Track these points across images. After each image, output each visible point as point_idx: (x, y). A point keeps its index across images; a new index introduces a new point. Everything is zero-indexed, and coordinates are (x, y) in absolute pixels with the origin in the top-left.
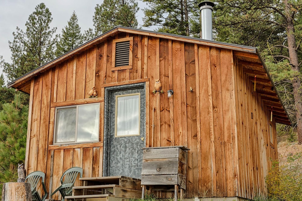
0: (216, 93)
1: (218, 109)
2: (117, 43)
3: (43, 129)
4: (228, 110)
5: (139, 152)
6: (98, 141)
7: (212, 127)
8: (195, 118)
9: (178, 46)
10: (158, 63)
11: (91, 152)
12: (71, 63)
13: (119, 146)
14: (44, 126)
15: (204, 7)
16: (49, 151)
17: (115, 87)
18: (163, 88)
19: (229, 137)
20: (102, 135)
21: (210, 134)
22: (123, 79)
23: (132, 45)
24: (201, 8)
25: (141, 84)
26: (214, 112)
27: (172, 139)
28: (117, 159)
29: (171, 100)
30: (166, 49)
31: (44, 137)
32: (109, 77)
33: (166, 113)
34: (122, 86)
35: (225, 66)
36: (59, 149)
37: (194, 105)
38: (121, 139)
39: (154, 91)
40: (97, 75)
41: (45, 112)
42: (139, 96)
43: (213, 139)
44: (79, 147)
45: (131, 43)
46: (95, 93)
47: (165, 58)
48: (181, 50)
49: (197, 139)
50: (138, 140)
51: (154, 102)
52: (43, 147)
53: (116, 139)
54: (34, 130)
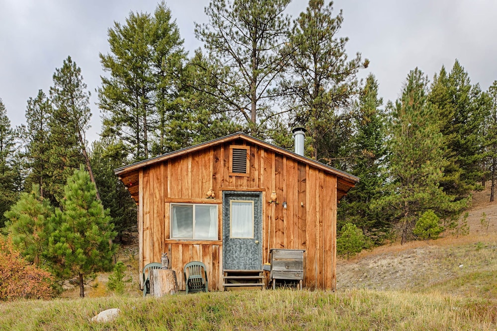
0: (322, 211)
1: (323, 224)
2: (233, 149)
3: (156, 222)
4: (331, 226)
5: (253, 253)
6: (217, 239)
7: (318, 237)
8: (304, 229)
9: (291, 164)
10: (273, 176)
11: (210, 248)
12: (185, 161)
13: (234, 246)
14: (158, 219)
15: (299, 132)
16: (166, 245)
17: (232, 192)
18: (278, 199)
19: (330, 247)
20: (221, 234)
21: (315, 243)
22: (241, 185)
23: (249, 154)
24: (296, 133)
25: (257, 193)
26: (320, 226)
27: (285, 244)
28: (233, 257)
29: (285, 211)
30: (280, 164)
31: (158, 230)
32: (227, 181)
33: (280, 222)
34: (239, 192)
35: (330, 189)
36: (177, 244)
37: (303, 218)
38: (236, 240)
39: (270, 201)
40: (214, 177)
41: (158, 206)
42: (253, 204)
43: (318, 248)
44: (199, 243)
45: (249, 152)
46: (213, 195)
47: (279, 173)
48: (294, 168)
49: (306, 246)
50: (252, 243)
51: (270, 211)
52: (158, 240)
53: (231, 239)
54: (146, 223)
